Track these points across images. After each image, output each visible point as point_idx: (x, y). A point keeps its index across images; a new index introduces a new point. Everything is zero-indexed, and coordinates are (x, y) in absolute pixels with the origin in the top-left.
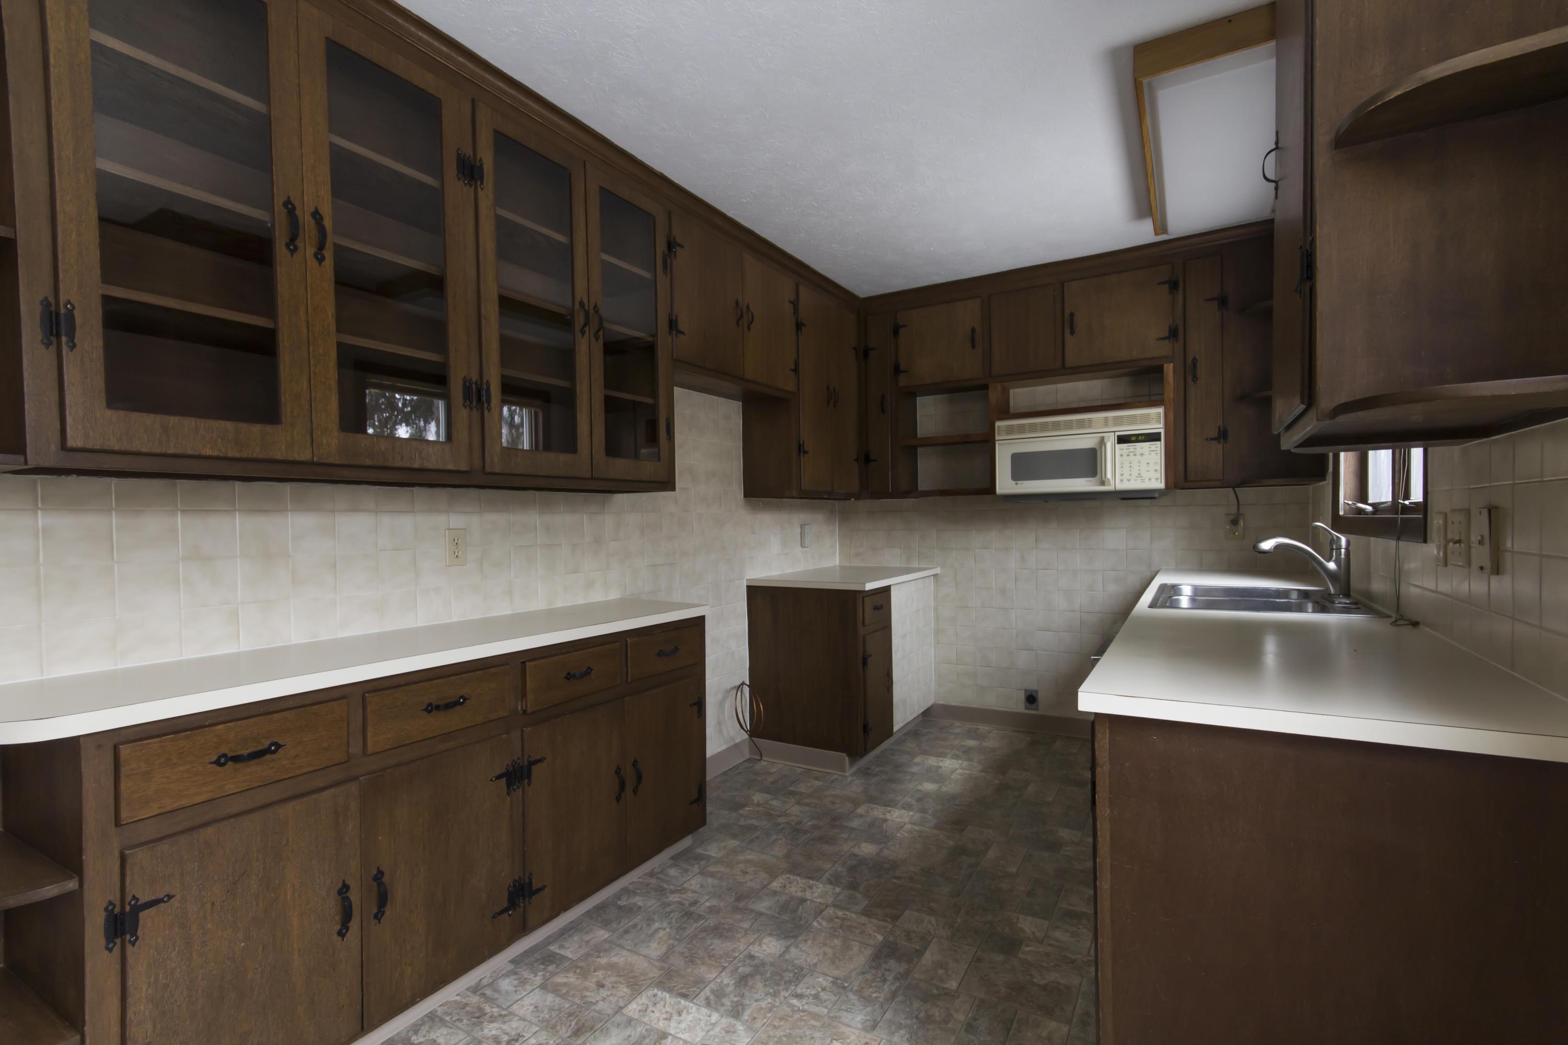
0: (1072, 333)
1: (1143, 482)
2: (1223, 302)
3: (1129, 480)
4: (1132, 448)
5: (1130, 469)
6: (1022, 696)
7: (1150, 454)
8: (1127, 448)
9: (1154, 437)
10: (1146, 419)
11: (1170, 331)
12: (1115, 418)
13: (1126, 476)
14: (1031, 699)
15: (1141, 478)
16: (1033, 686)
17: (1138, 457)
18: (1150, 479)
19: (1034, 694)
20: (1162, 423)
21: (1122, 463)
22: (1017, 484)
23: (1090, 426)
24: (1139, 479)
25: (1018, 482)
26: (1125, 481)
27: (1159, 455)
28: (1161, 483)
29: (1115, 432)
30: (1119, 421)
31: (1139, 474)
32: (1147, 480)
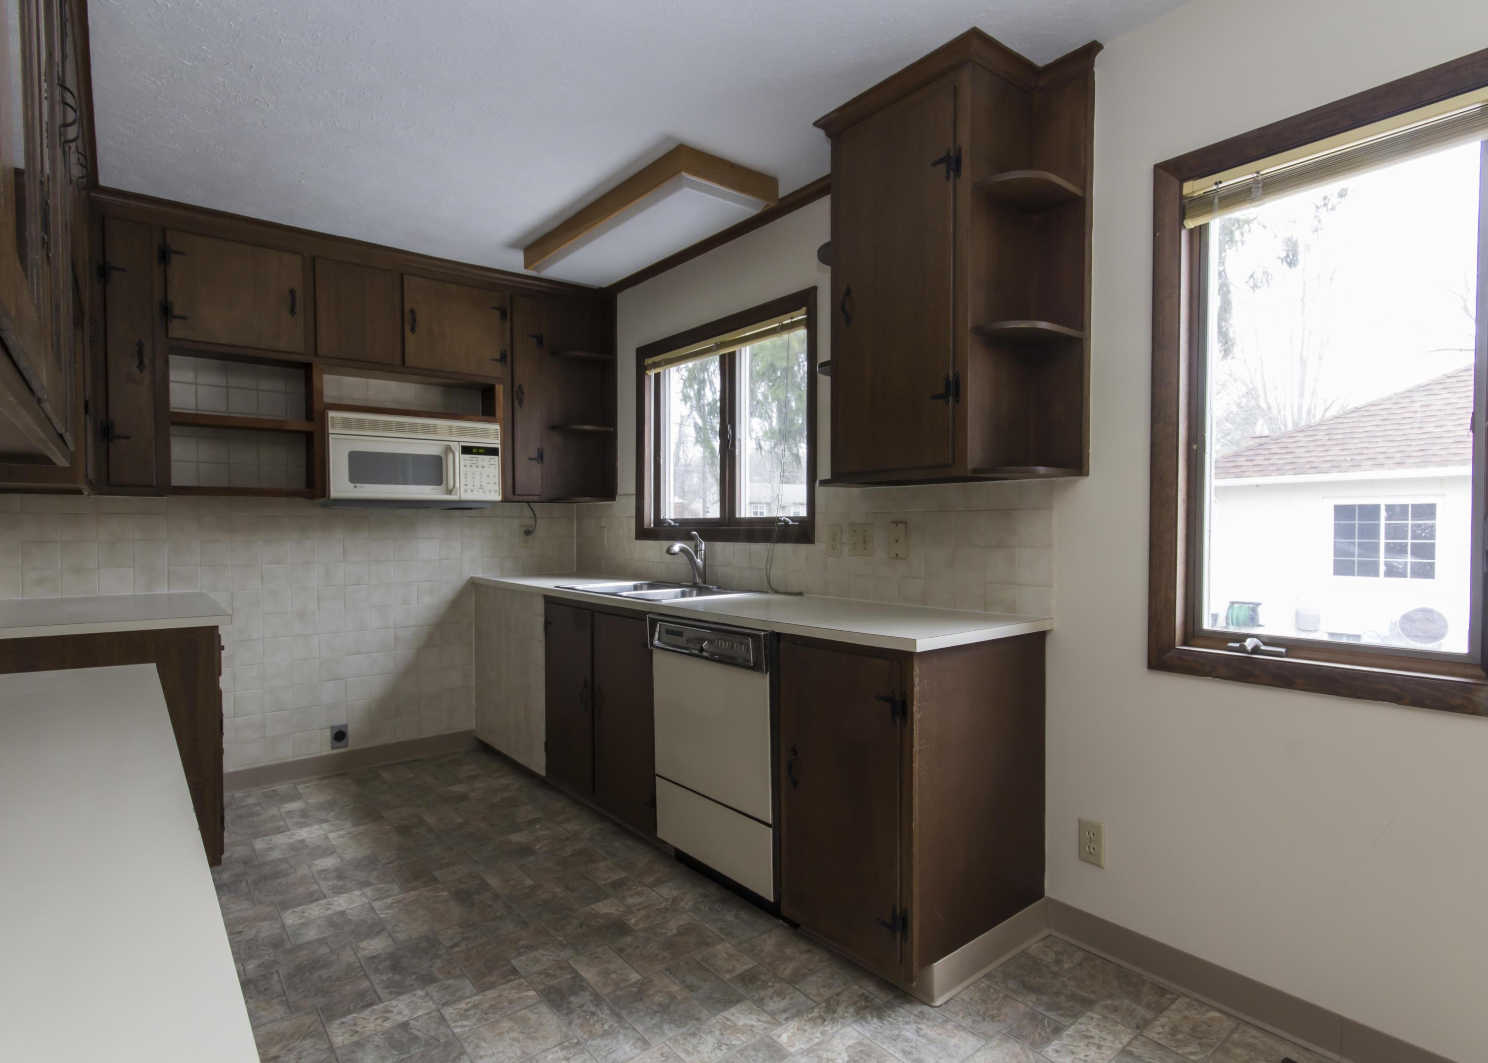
0: (413, 330)
1: (484, 493)
2: (540, 341)
3: (472, 491)
4: (474, 459)
5: (473, 480)
6: (328, 735)
7: (490, 467)
8: (471, 459)
9: (492, 452)
10: (486, 434)
11: (501, 354)
12: (460, 428)
13: (470, 487)
14: (340, 736)
15: (483, 490)
16: (340, 720)
17: (480, 469)
18: (490, 491)
19: (343, 730)
20: (499, 439)
21: (466, 474)
22: (355, 487)
23: (435, 433)
24: (481, 490)
25: (358, 485)
26: (469, 491)
27: (497, 469)
28: (499, 495)
29: (459, 442)
30: (462, 431)
31: (481, 485)
32: (487, 492)
